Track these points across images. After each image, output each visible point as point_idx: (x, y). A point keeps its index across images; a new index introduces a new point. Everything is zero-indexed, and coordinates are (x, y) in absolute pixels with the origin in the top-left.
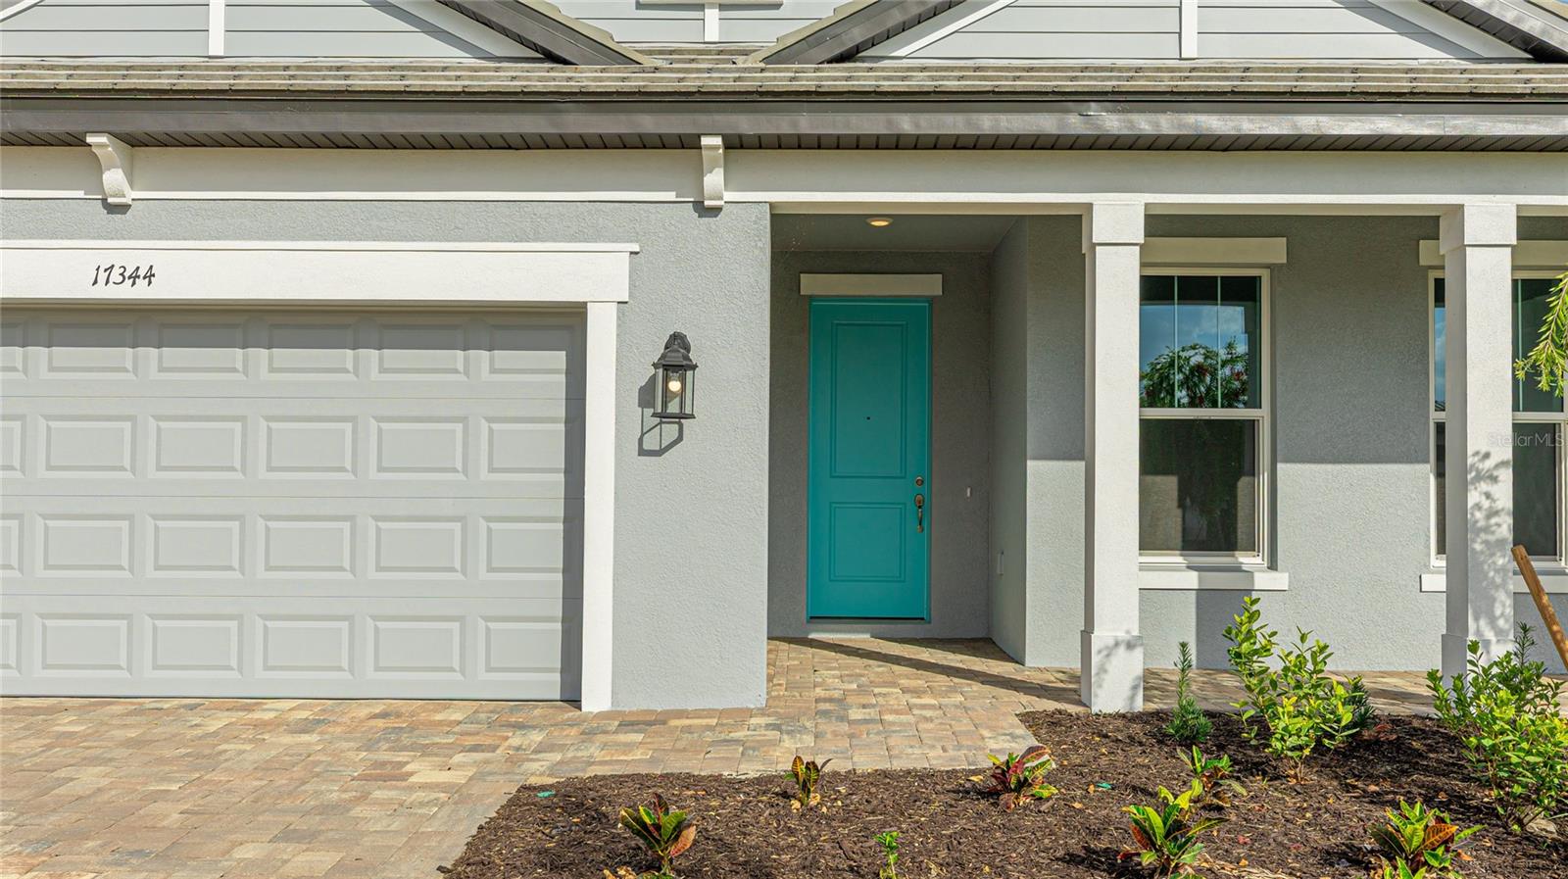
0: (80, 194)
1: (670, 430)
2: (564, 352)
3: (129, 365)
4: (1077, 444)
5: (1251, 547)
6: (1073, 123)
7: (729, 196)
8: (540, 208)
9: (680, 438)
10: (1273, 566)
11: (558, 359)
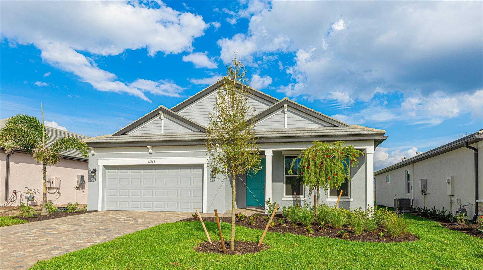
0: (147, 152)
1: (213, 179)
2: (202, 170)
5: (302, 194)
9: (215, 180)
10: (305, 197)
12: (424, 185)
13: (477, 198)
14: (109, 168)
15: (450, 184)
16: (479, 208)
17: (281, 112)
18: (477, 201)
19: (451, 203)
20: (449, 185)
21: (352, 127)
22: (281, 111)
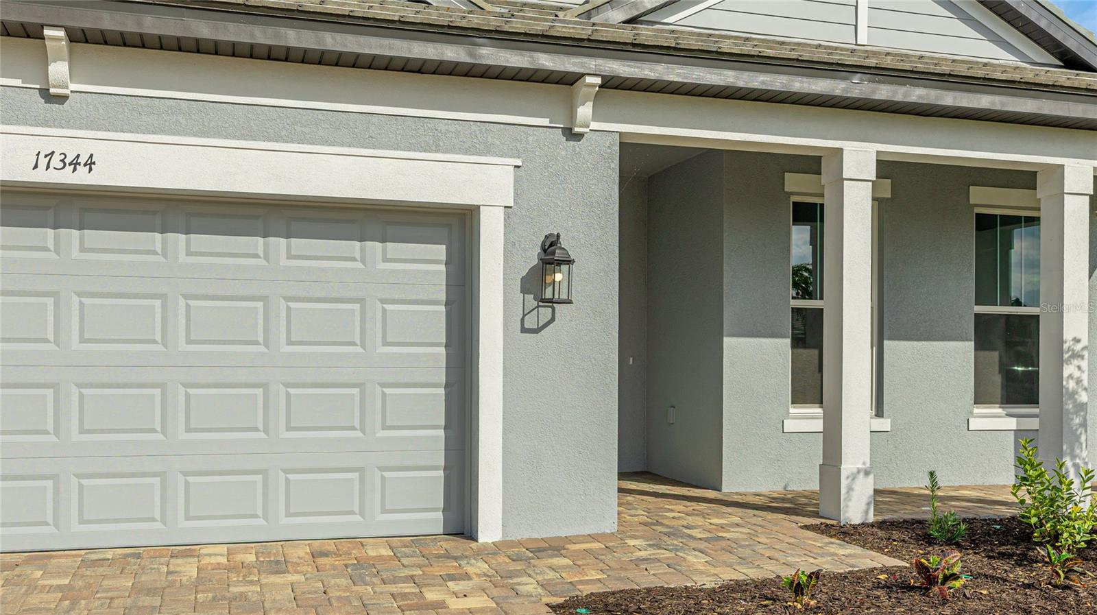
0: (18, 82)
1: (545, 313)
2: (445, 246)
3: (51, 245)
7: (594, 125)
9: (553, 319)
10: (879, 414)
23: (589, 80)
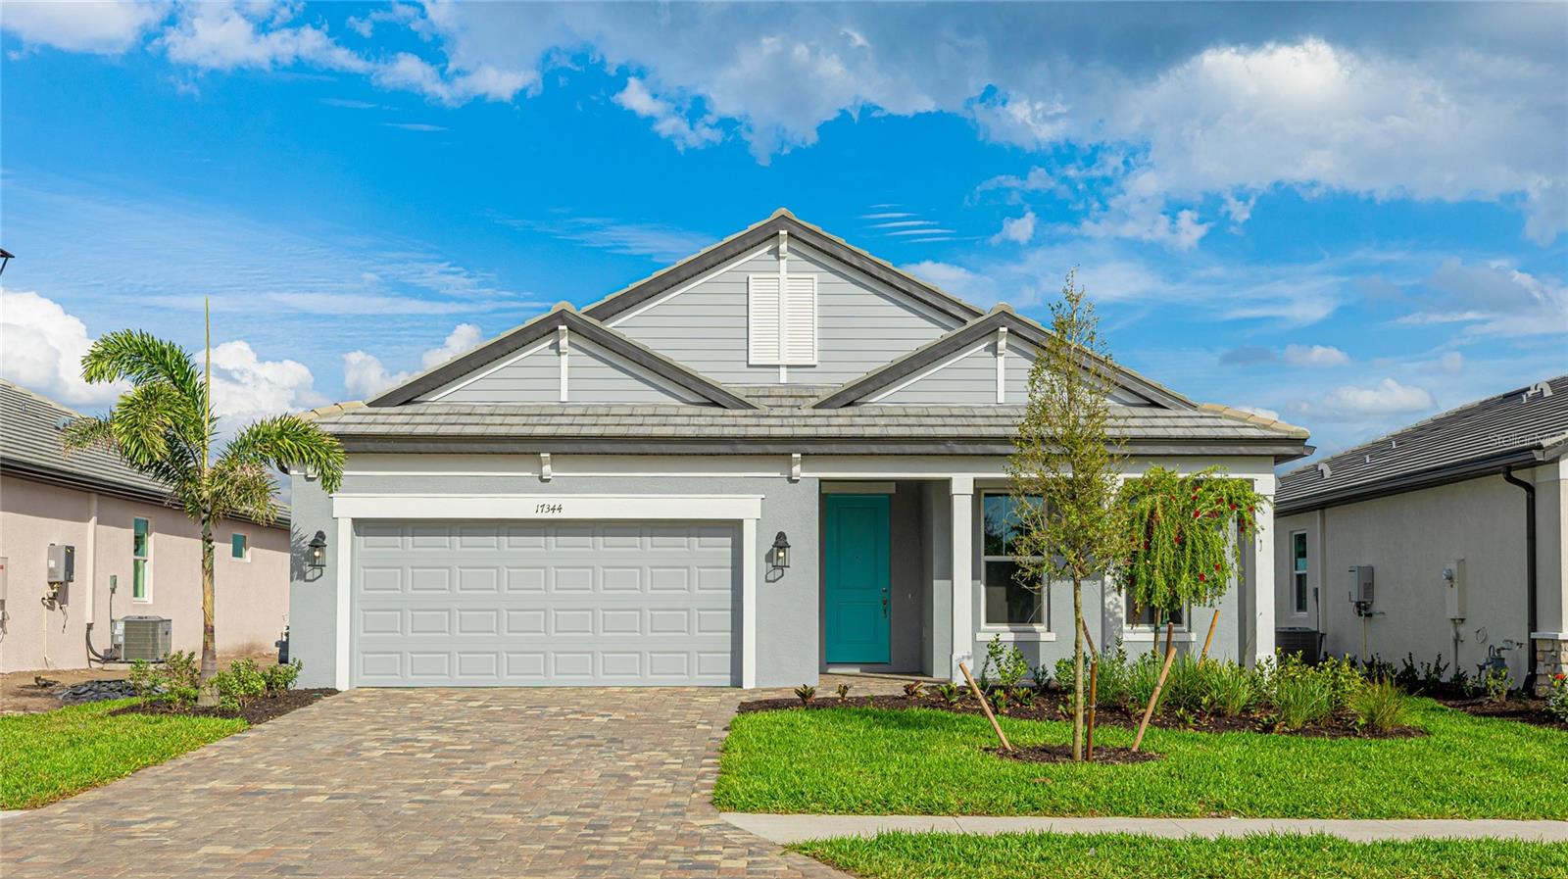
0: (530, 474)
1: (778, 572)
2: (730, 539)
3: (543, 545)
4: (948, 574)
5: (1039, 621)
6: (942, 449)
7: (802, 475)
8: (723, 480)
9: (783, 575)
10: (1049, 631)
11: (728, 541)
12: (1365, 584)
13: (1533, 626)
14: (366, 528)
15: (1456, 586)
16: (1539, 656)
17: (986, 349)
18: (1533, 635)
19: (1457, 640)
20: (1452, 586)
21: (1205, 411)
22: (985, 345)
23: (794, 455)
